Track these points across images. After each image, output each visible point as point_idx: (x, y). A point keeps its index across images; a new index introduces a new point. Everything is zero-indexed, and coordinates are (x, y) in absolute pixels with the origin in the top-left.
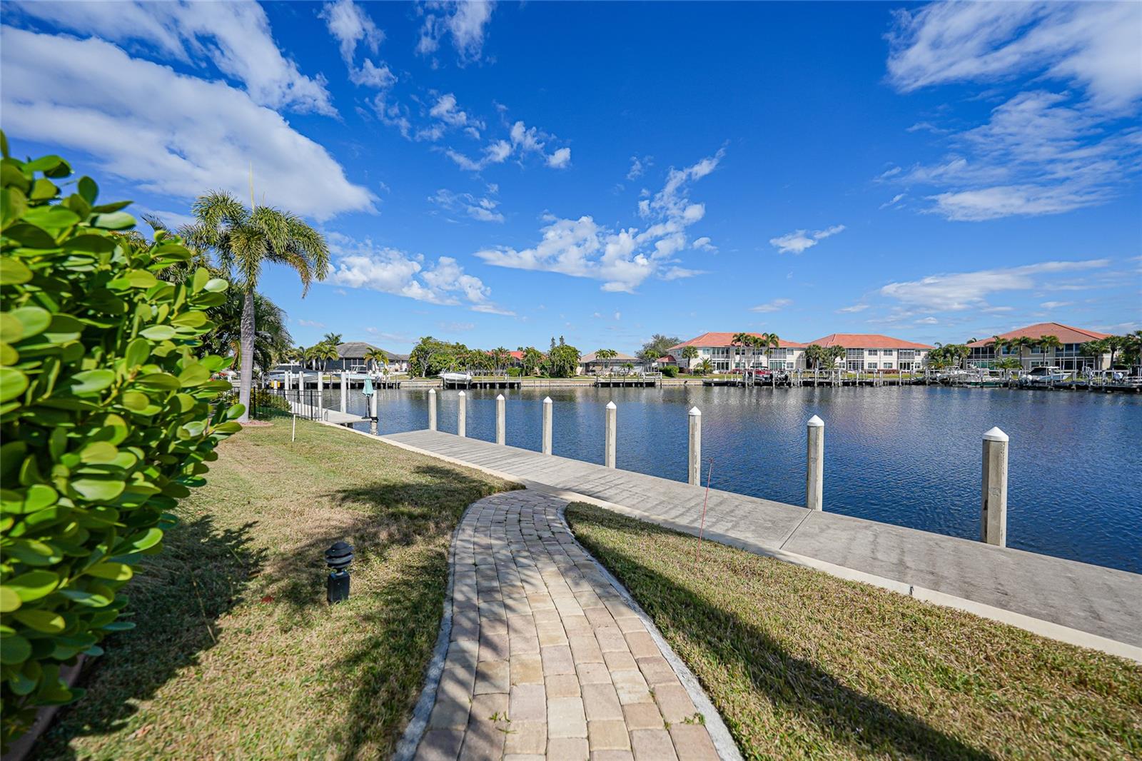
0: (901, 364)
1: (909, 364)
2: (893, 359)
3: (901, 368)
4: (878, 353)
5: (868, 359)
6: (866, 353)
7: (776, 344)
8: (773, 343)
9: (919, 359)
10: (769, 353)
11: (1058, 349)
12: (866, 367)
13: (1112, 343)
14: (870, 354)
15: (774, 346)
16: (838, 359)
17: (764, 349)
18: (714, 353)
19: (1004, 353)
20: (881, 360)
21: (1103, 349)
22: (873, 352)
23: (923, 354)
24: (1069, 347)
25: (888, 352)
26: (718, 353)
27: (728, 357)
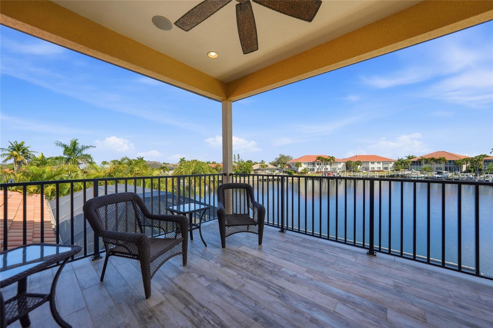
0: (384, 168)
1: (387, 167)
2: (381, 165)
3: (384, 169)
4: (375, 163)
5: (371, 166)
6: (370, 163)
7: (334, 160)
8: (333, 160)
9: (391, 165)
10: (331, 164)
11: (446, 162)
12: (370, 169)
13: (467, 160)
14: (371, 164)
15: (333, 161)
16: (359, 166)
17: (329, 163)
18: (308, 164)
19: (425, 163)
20: (376, 166)
21: (463, 163)
22: (373, 163)
23: (393, 163)
24: (450, 161)
25: (379, 163)
26: (310, 164)
27: (314, 166)
